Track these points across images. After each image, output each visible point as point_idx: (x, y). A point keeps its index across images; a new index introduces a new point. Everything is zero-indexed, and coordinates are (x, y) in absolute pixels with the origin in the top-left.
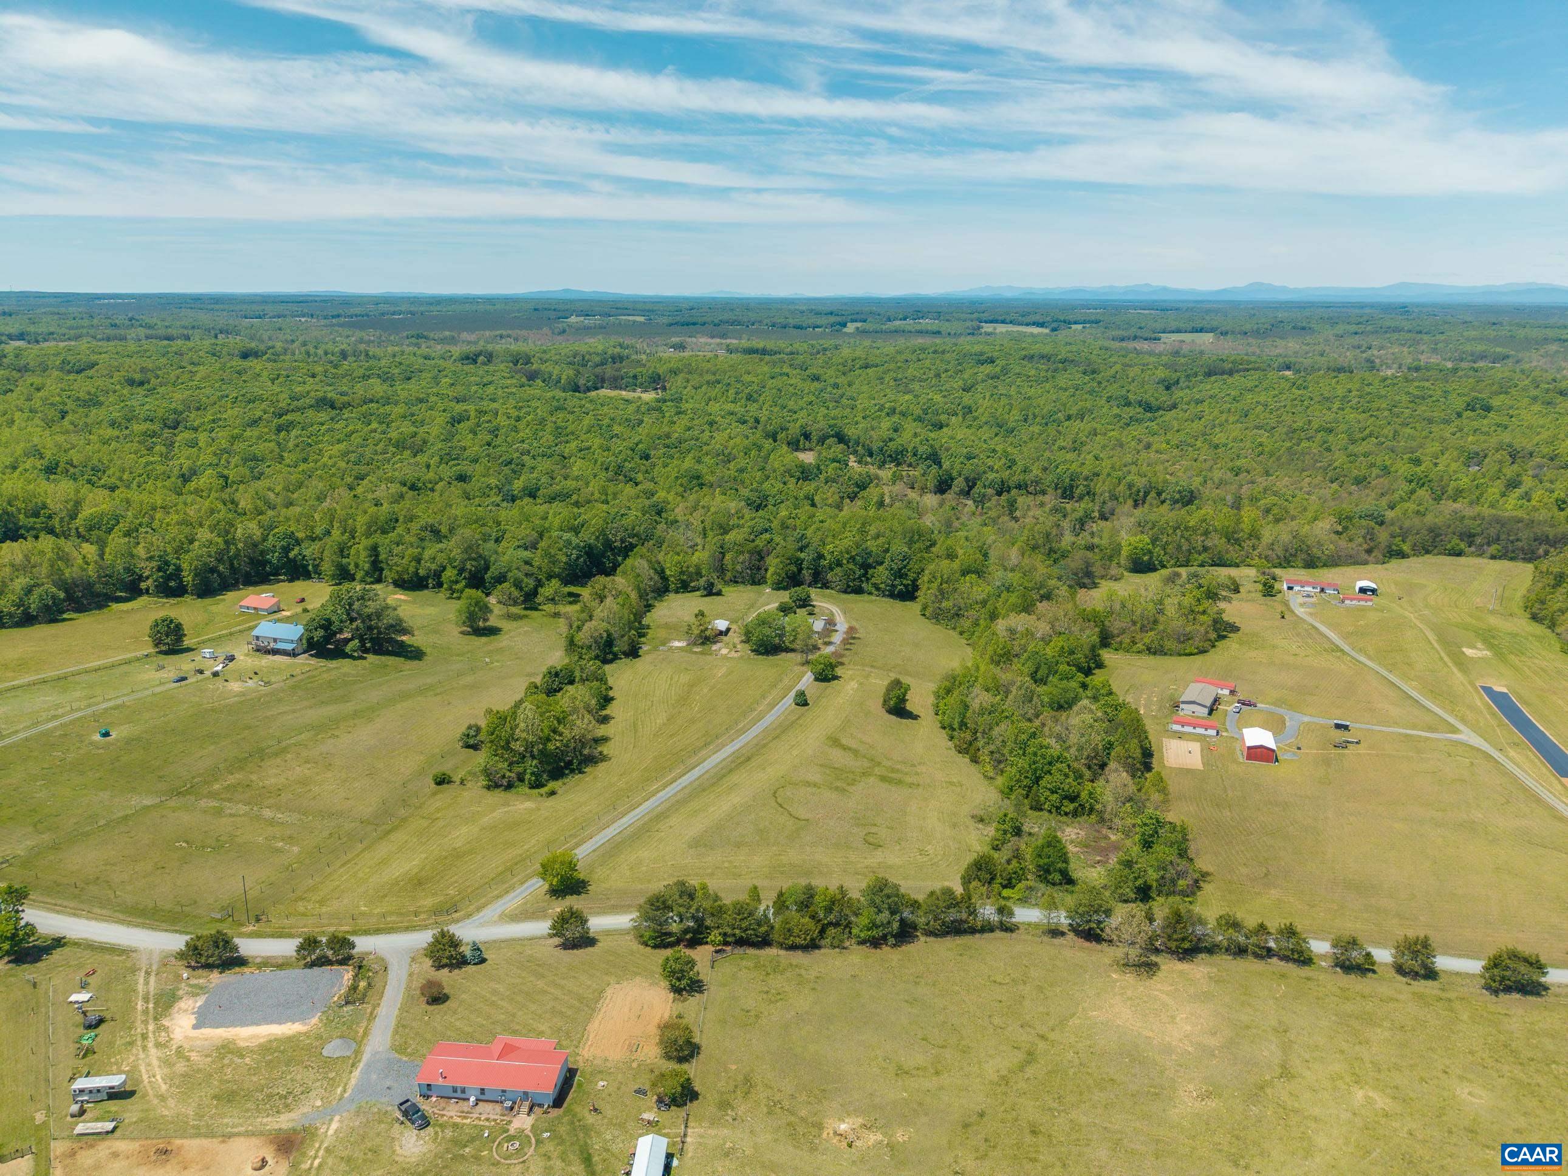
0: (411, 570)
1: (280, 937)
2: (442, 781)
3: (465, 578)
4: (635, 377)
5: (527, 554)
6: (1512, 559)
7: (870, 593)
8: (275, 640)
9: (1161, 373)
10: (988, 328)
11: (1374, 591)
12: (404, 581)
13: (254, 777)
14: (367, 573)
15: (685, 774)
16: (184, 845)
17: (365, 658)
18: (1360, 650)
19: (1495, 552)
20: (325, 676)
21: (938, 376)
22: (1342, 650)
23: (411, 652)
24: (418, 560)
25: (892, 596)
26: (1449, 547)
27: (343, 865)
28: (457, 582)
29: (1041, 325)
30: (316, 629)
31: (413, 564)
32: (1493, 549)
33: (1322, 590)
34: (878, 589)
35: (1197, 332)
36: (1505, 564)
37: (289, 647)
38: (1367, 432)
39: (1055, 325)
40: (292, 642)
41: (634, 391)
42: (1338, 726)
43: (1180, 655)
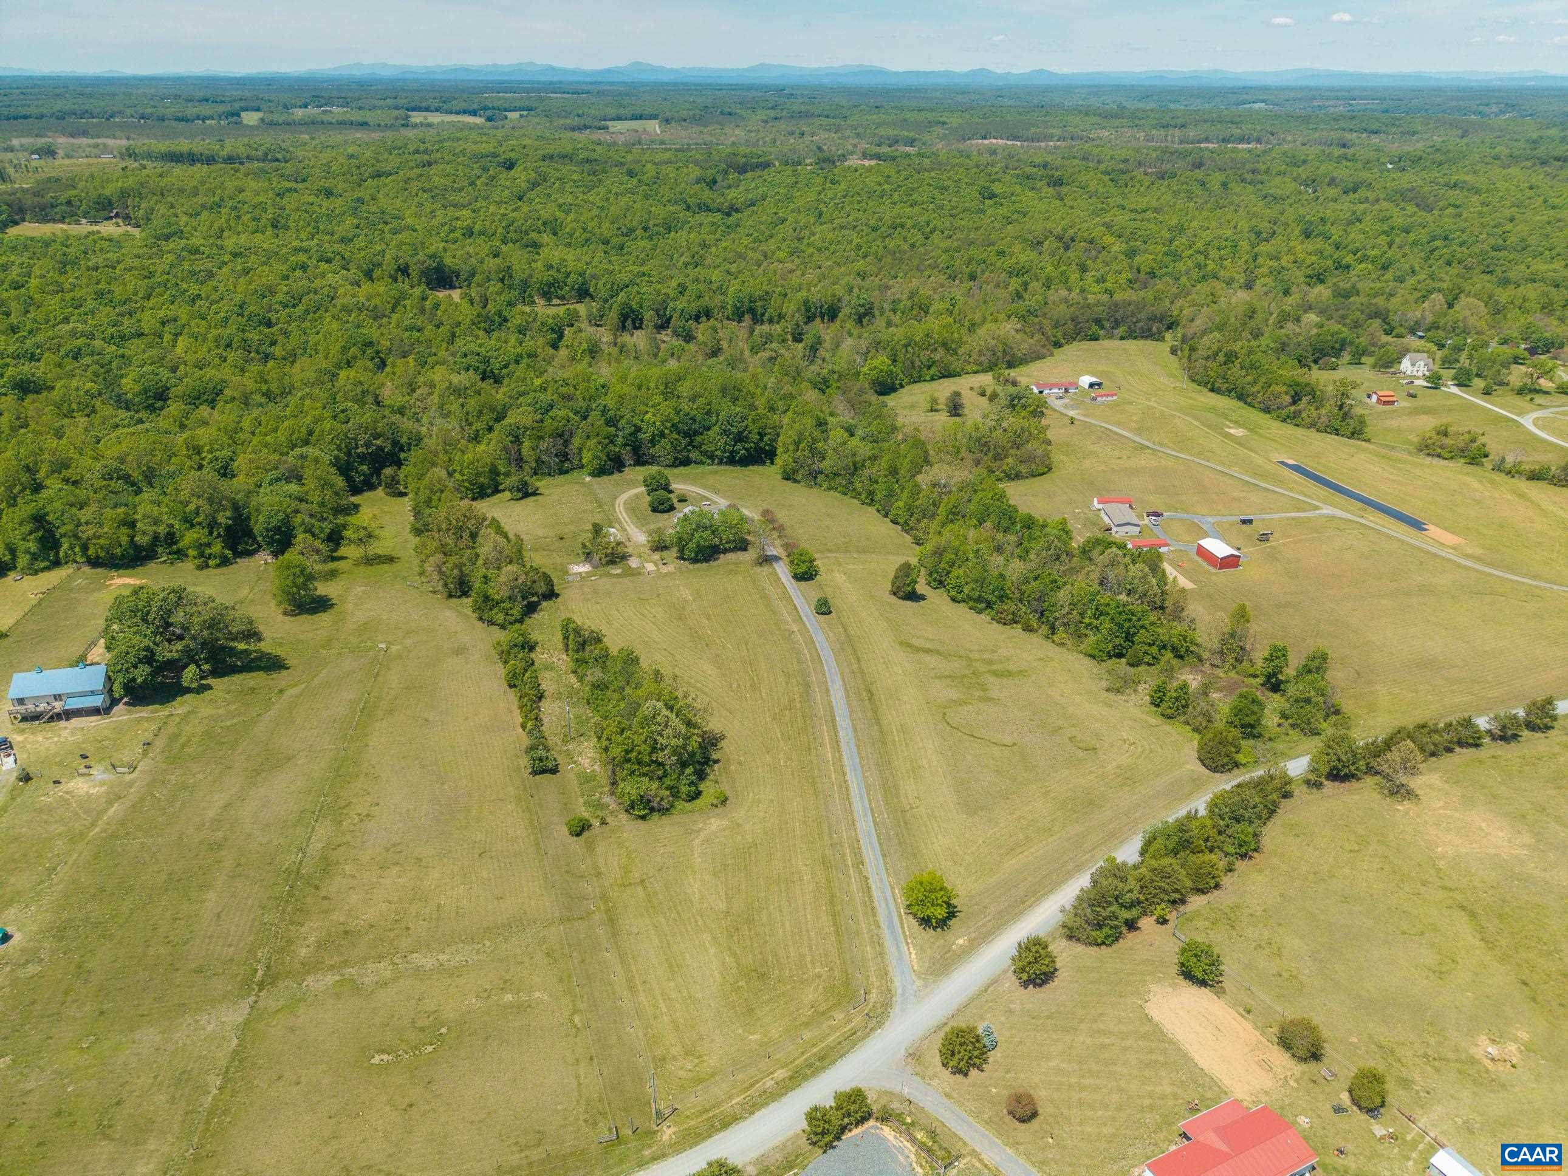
0: (124, 540)
1: (726, 1125)
2: (580, 829)
3: (219, 535)
4: (69, 203)
5: (293, 488)
6: (1135, 338)
7: (702, 463)
8: (57, 697)
9: (695, 172)
10: (416, 118)
11: (1099, 385)
12: (113, 557)
13: (338, 917)
14: (34, 557)
15: (835, 727)
16: (385, 1057)
17: (209, 687)
18: (1161, 444)
19: (1124, 334)
20: (188, 729)
21: (473, 184)
22: (1148, 447)
23: (259, 659)
24: (132, 525)
25: (732, 461)
26: (1090, 333)
27: (632, 988)
28: (209, 545)
29: (474, 113)
30: (135, 667)
31: (124, 530)
32: (1122, 330)
33: (1066, 391)
34: (712, 457)
35: (636, 119)
36: (1141, 343)
37: (98, 701)
38: (931, 226)
39: (489, 113)
40: (93, 693)
41: (78, 223)
42: (1244, 522)
43: (1034, 476)
